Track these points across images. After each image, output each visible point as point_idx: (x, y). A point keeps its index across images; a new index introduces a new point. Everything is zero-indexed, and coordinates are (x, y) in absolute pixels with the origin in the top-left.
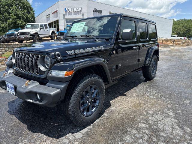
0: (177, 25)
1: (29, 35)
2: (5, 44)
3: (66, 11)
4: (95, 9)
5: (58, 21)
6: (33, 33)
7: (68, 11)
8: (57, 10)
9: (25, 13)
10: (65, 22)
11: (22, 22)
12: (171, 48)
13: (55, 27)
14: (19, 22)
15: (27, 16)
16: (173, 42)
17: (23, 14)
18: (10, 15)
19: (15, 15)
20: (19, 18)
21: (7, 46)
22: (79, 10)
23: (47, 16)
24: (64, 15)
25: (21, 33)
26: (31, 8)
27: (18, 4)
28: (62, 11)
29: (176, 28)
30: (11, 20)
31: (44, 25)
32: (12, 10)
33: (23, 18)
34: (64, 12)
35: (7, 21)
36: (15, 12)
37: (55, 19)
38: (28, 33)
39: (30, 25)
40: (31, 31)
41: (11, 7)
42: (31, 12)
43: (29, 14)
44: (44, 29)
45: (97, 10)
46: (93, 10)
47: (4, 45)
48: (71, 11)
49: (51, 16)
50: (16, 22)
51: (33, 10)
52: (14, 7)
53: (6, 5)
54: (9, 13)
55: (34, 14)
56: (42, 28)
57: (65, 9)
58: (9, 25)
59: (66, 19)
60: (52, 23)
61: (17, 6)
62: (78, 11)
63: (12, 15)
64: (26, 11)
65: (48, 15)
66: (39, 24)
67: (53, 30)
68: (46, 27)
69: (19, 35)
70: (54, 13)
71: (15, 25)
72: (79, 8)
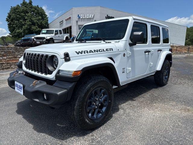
0: (190, 32)
1: (45, 40)
3: (79, 18)
4: (107, 15)
5: (70, 27)
6: (48, 38)
7: (81, 18)
8: (71, 16)
9: (39, 19)
10: (78, 28)
11: (37, 28)
12: (186, 55)
13: (68, 33)
14: (33, 27)
15: (42, 22)
16: (187, 49)
17: (38, 20)
18: (25, 22)
19: (30, 22)
20: (34, 24)
23: (61, 22)
24: (77, 22)
25: (37, 38)
26: (45, 14)
27: (34, 11)
28: (75, 18)
29: (189, 35)
30: (26, 26)
31: (58, 31)
32: (28, 17)
33: (38, 25)
34: (77, 18)
35: (22, 27)
36: (31, 19)
37: (68, 26)
38: (44, 38)
39: (46, 31)
40: (47, 36)
41: (27, 14)
42: (45, 18)
43: (43, 20)
44: (59, 35)
45: (109, 16)
46: (106, 17)
47: (23, 49)
48: (84, 18)
49: (65, 22)
50: (30, 28)
51: (47, 17)
52: (29, 14)
53: (22, 12)
54: (25, 20)
55: (48, 20)
56: (57, 34)
57: (78, 15)
58: (24, 30)
59: (79, 26)
60: (65, 29)
61: (32, 13)
62: (91, 18)
63: (28, 22)
64: (40, 17)
66: (54, 29)
67: (67, 36)
68: (61, 33)
69: (35, 40)
70: (68, 19)
71: (30, 31)
72: (92, 15)
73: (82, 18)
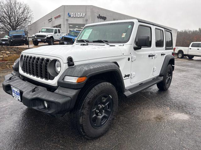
2: (6, 47)
3: (70, 16)
7: (71, 16)
8: (60, 14)
10: (68, 27)
21: (9, 49)
22: (83, 16)
24: (67, 20)
34: (67, 17)
44: (58, 34)
45: (101, 16)
59: (69, 24)
65: (50, 19)
70: (57, 17)
72: (83, 13)
73: (73, 16)
